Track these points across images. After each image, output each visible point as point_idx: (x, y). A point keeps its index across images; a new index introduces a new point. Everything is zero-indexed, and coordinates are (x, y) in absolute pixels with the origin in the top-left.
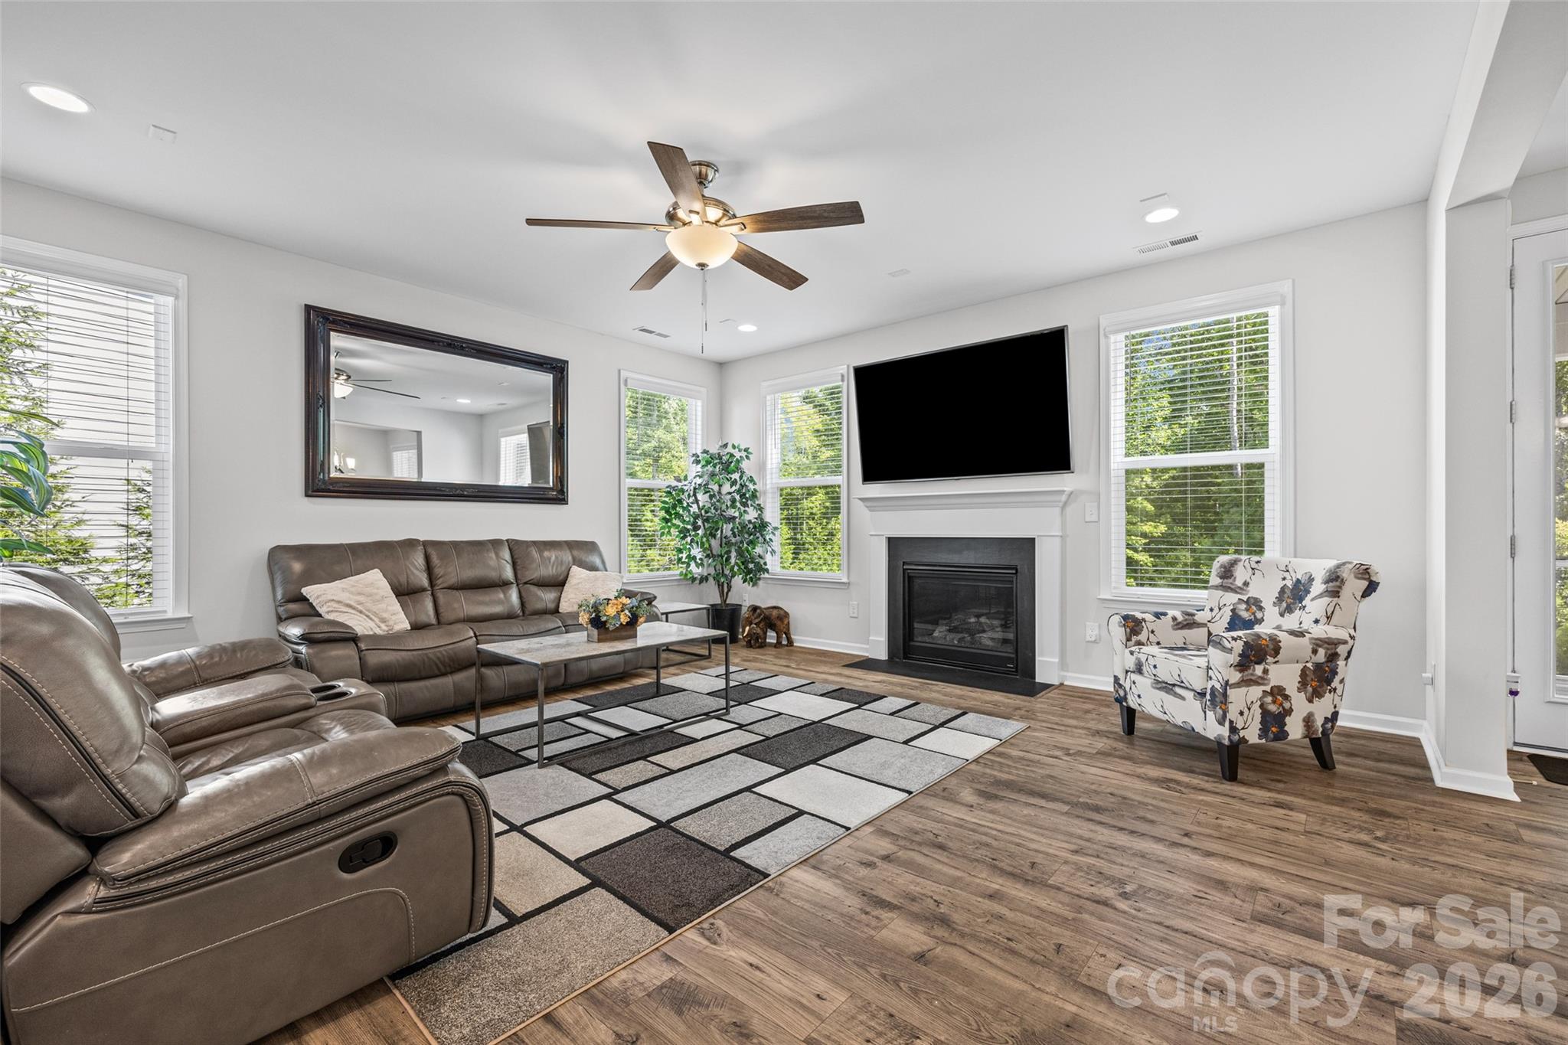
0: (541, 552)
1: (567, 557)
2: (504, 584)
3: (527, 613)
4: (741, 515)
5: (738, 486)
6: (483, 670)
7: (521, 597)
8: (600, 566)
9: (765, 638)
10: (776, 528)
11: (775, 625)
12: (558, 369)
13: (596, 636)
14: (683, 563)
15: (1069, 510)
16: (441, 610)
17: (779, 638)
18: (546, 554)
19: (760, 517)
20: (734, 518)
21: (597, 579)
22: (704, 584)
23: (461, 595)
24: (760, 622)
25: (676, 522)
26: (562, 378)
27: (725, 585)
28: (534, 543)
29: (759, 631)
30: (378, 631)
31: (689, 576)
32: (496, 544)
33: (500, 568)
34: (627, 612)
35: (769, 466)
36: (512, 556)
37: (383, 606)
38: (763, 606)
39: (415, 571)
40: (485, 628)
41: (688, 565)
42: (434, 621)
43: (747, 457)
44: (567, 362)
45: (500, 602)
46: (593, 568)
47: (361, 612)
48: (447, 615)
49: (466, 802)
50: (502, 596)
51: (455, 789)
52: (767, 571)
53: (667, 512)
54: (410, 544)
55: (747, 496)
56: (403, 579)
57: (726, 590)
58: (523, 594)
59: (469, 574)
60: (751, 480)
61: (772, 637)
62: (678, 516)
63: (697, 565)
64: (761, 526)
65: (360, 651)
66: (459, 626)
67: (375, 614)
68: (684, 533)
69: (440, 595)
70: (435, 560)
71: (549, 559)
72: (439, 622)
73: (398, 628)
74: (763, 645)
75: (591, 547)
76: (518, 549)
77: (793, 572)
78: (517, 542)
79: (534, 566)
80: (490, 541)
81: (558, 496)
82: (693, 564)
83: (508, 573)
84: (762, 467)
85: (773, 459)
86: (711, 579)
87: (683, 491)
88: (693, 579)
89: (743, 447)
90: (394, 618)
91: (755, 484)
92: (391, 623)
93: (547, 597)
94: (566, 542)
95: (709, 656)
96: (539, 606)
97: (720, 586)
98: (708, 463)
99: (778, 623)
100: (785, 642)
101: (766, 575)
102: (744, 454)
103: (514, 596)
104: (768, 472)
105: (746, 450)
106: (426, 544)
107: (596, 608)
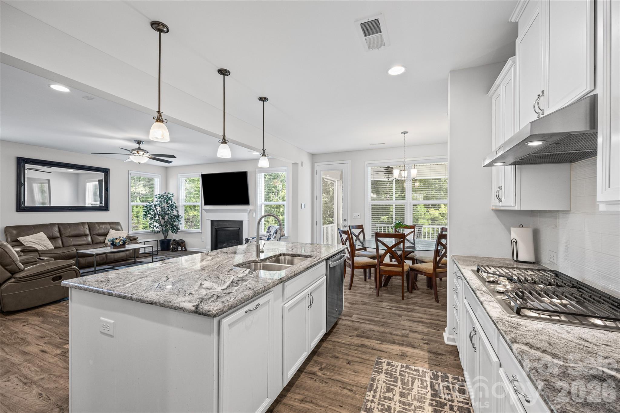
0: (99, 226)
1: (108, 226)
2: (86, 235)
3: (94, 243)
4: (171, 213)
5: (170, 205)
6: (79, 258)
7: (92, 239)
8: (121, 229)
9: (178, 249)
10: (182, 217)
11: (180, 245)
12: (106, 172)
13: (113, 248)
14: (152, 227)
15: (250, 214)
16: (64, 243)
17: (182, 248)
18: (101, 226)
19: (178, 214)
20: (169, 214)
21: (118, 233)
22: (158, 234)
23: (71, 239)
24: (176, 244)
25: (149, 215)
26: (107, 174)
27: (166, 234)
28: (97, 223)
29: (175, 246)
30: (43, 249)
31: (154, 231)
32: (83, 224)
33: (85, 231)
34: (122, 241)
35: (180, 198)
36: (89, 227)
37: (45, 242)
38: (177, 239)
39: (55, 232)
40: (79, 247)
41: (153, 228)
42: (62, 246)
43: (173, 196)
44: (109, 169)
45: (84, 240)
46: (118, 230)
47: (38, 244)
48: (66, 244)
49: (76, 272)
50: (85, 239)
51: (73, 269)
52: (180, 229)
53: (146, 212)
54: (53, 225)
55: (173, 207)
56: (51, 235)
57: (166, 235)
58: (93, 238)
59: (74, 233)
60: (174, 203)
61: (180, 248)
62: (150, 214)
63: (157, 228)
64: (178, 216)
65: (39, 254)
66: (71, 247)
67: (43, 245)
68: (151, 219)
69: (64, 239)
70: (62, 229)
71: (102, 228)
72: (63, 246)
73: (50, 248)
74: (177, 250)
75: (118, 224)
76: (91, 226)
77: (188, 230)
78: (91, 223)
79: (96, 230)
80: (81, 223)
81: (106, 208)
82: (155, 227)
83: (88, 232)
84: (178, 199)
85: (182, 196)
86: (161, 232)
87: (151, 206)
88: (155, 232)
89: (171, 193)
90: (49, 245)
91: (176, 204)
92: (48, 247)
93: (101, 239)
94: (108, 222)
95: (157, 254)
96: (98, 241)
97: (164, 234)
98: (160, 198)
99: (181, 244)
100: (184, 249)
101: (179, 231)
102: (171, 195)
103: (89, 239)
104: (180, 200)
105: (172, 194)
106: (58, 224)
107: (113, 240)
